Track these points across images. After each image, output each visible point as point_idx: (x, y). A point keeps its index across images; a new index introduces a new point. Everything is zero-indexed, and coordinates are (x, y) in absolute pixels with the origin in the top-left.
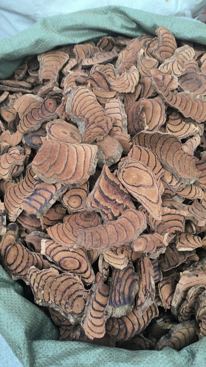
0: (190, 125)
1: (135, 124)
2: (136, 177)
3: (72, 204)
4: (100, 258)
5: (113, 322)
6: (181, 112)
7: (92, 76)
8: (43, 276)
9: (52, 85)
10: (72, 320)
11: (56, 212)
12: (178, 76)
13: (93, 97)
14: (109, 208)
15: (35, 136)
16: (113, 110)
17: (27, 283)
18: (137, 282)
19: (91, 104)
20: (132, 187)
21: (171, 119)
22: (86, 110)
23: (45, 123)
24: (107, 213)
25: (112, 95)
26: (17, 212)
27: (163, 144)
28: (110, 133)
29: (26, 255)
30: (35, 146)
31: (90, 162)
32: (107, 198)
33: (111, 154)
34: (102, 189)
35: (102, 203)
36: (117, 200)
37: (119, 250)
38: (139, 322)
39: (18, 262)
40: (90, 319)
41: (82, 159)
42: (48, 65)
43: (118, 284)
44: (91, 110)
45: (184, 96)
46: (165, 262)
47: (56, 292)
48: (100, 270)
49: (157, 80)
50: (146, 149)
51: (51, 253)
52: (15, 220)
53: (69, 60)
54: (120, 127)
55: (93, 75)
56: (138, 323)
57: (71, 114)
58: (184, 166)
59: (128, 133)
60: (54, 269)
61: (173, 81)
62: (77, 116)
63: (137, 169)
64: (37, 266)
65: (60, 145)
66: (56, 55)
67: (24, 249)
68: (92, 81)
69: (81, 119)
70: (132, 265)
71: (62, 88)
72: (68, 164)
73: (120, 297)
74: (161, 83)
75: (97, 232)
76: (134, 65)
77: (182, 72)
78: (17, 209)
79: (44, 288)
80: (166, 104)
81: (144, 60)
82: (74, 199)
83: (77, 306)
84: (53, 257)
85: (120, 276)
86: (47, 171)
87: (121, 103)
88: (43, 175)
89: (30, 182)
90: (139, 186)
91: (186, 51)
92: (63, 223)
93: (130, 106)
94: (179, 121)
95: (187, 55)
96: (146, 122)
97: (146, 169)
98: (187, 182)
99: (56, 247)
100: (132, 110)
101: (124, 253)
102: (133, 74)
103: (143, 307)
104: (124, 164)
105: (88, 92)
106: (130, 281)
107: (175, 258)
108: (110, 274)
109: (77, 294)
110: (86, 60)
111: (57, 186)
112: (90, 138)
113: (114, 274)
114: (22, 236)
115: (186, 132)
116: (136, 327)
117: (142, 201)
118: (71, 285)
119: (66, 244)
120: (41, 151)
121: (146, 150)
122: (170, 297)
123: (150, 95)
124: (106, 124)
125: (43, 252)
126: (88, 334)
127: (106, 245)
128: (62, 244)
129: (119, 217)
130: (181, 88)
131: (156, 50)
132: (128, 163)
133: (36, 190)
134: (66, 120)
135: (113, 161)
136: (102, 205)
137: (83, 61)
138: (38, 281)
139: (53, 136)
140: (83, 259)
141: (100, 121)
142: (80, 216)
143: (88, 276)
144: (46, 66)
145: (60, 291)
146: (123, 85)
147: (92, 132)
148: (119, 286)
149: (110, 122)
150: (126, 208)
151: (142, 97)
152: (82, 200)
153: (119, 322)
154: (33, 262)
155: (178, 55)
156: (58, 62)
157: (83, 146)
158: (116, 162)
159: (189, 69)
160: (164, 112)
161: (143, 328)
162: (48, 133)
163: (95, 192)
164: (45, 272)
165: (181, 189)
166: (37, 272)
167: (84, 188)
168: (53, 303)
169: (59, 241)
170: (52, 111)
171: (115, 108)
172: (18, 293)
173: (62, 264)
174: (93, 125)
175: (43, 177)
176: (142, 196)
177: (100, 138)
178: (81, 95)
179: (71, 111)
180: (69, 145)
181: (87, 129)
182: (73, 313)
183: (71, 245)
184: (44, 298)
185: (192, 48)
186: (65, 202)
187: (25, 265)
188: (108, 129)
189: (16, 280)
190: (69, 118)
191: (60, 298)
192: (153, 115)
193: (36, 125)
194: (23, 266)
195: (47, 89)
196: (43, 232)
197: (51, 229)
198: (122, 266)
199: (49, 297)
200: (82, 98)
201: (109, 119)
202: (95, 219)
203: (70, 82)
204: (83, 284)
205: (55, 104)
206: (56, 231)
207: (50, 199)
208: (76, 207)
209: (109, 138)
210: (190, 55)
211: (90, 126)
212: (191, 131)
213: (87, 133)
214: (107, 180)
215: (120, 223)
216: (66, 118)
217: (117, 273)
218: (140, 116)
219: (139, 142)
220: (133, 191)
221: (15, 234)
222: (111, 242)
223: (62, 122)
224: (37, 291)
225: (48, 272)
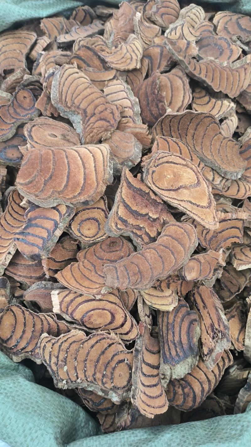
0: (222, 102)
1: (152, 108)
2: (172, 176)
3: (86, 233)
4: (138, 301)
5: (174, 386)
6: (210, 84)
7: (77, 53)
8: (63, 345)
9: (20, 74)
10: (115, 399)
11: (64, 248)
13: (86, 79)
14: (142, 226)
15: (9, 146)
16: (115, 96)
17: (38, 362)
18: (196, 323)
19: (86, 89)
20: (169, 192)
21: (196, 98)
22: (80, 97)
23: (21, 126)
24: (141, 234)
25: (110, 75)
27: (195, 130)
28: (120, 127)
29: (30, 320)
30: (13, 162)
31: (104, 166)
32: (137, 214)
33: (126, 154)
34: (126, 201)
35: (131, 221)
36: (151, 215)
37: (163, 285)
38: (207, 378)
39: (19, 333)
40: (143, 391)
41: (90, 165)
42: (8, 50)
43: (170, 332)
44: (87, 97)
45: (208, 64)
46: (223, 289)
47: (86, 364)
48: (142, 319)
49: (172, 43)
50: (174, 139)
51: (69, 309)
52: (3, 273)
53: (37, 40)
54: (130, 117)
55: (79, 51)
56: (207, 380)
57: (59, 105)
58: (227, 156)
59: (144, 123)
60: (77, 330)
61: (190, 46)
62: (69, 108)
63: (172, 165)
64: (49, 333)
65: (52, 151)
66: (16, 36)
67: (25, 312)
68: (78, 60)
69: (74, 111)
70: (184, 302)
72: (72, 174)
73: (178, 349)
74: (178, 48)
75: (132, 263)
76: (132, 34)
77: (195, 36)
78: (4, 255)
79: (67, 362)
80: (189, 75)
81: (143, 27)
82: (87, 225)
83: (119, 376)
84: (71, 314)
85: (171, 321)
86: (42, 190)
87: (125, 85)
88: (37, 196)
89: (16, 212)
90: (179, 189)
91: (193, 10)
92: (78, 261)
94: (207, 99)
95: (195, 17)
96: (166, 103)
97: (184, 163)
98: (235, 177)
99: (75, 298)
100: (144, 89)
101: (171, 288)
102: (134, 44)
103: (214, 355)
104: (153, 161)
105: (77, 73)
106: (185, 324)
107: (234, 282)
108: (155, 322)
109: (117, 359)
110: (62, 36)
111: (60, 208)
112: (93, 136)
113: (160, 320)
114: (16, 295)
115: (220, 111)
116: (206, 387)
117: (185, 208)
118: (106, 349)
119: (91, 291)
121: (174, 141)
122: (241, 334)
123: (162, 69)
124: (111, 115)
125: (56, 309)
126: (144, 412)
127: (149, 279)
128: (84, 291)
129: (159, 237)
130: (199, 57)
131: (155, 13)
132: (158, 158)
133: (30, 220)
134: (53, 117)
135: (130, 164)
136: (132, 224)
137: (58, 38)
138: (56, 354)
139: (36, 142)
140: (117, 307)
141: (102, 112)
142: (101, 248)
143: (128, 330)
144: (5, 52)
145: (91, 361)
146: (124, 60)
147: (94, 128)
148: (172, 334)
149: (117, 111)
150: (164, 223)
152: (99, 224)
153: (181, 384)
154: (42, 328)
155: (185, 18)
156: (22, 45)
157: (86, 148)
158: (136, 164)
159: (203, 33)
160: (187, 86)
161: (215, 385)
162: (29, 140)
163: (118, 208)
164: (65, 339)
165: (226, 189)
166: (53, 341)
167: (100, 207)
168: (83, 380)
169: (78, 289)
170: (28, 108)
171: (118, 92)
172: (29, 380)
173: (86, 322)
174: (94, 117)
175: (36, 199)
176: (185, 201)
177: (106, 135)
178: (70, 77)
179: (60, 101)
180: (65, 149)
181: (86, 124)
182: (116, 387)
183: (98, 289)
184: (69, 377)
185: (200, 7)
186: (75, 232)
187: (30, 336)
188: (115, 120)
189: (19, 361)
190: (57, 114)
191: (93, 371)
192: (173, 93)
193: (8, 131)
194: (27, 338)
195: (14, 80)
196: (50, 281)
197: (61, 273)
198: (171, 305)
199: (77, 374)
200: (71, 82)
201: (114, 108)
202: (124, 247)
203: (49, 63)
204: (123, 344)
205: (32, 97)
206: (71, 275)
207: (55, 230)
208: (92, 235)
209: (118, 134)
210: (199, 17)
211: (89, 120)
212: (226, 109)
213: (86, 130)
214: (132, 189)
215: (162, 244)
216: (52, 114)
217: (164, 318)
218: (159, 95)
219: (163, 132)
220: (171, 198)
221: (6, 293)
222: (155, 274)
223: (47, 120)
224: (57, 368)
225: (69, 338)
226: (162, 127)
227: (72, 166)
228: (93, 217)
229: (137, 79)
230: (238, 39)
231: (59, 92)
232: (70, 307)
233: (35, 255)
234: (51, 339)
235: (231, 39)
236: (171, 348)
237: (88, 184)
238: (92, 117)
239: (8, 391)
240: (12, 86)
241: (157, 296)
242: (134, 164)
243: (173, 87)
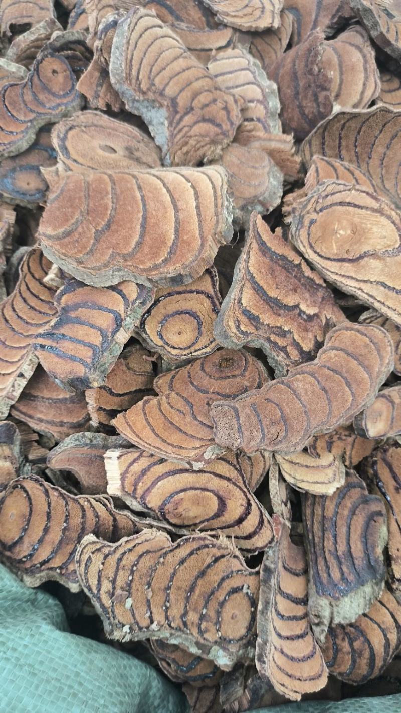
1: (304, 103)
2: (349, 232)
3: (174, 339)
4: (271, 475)
5: (336, 638)
8: (125, 558)
9: (44, 28)
10: (223, 660)
11: (129, 369)
13: (179, 42)
14: (286, 329)
16: (230, 79)
17: (74, 588)
18: (381, 519)
19: (176, 58)
20: (340, 263)
21: (382, 90)
22: (166, 73)
23: (46, 129)
24: (284, 345)
25: (221, 37)
26: (13, 386)
27: (388, 147)
28: (240, 137)
29: (59, 508)
31: (216, 206)
32: (277, 305)
34: (257, 279)
35: (267, 318)
36: (303, 307)
37: (321, 444)
38: (396, 621)
39: (36, 532)
40: (278, 647)
41: (187, 203)
43: (329, 535)
44: (179, 73)
47: (168, 595)
50: (346, 164)
51: (139, 487)
52: (6, 415)
54: (259, 120)
56: (394, 625)
57: (125, 87)
59: (285, 132)
60: (154, 529)
62: (144, 93)
63: (351, 209)
64: (97, 533)
65: (110, 176)
67: (51, 491)
68: (159, 7)
69: (154, 101)
70: (356, 478)
72: (152, 221)
73: (345, 569)
75: (269, 400)
78: (11, 379)
79: (133, 591)
82: (176, 324)
83: (232, 618)
84: (143, 497)
85: (329, 513)
86: (91, 250)
87: (249, 58)
88: (80, 262)
89: (35, 295)
90: (361, 257)
92: (157, 395)
97: (376, 205)
99: (150, 467)
101: (334, 451)
104: (313, 201)
105: (161, 27)
106: (359, 521)
108: (297, 515)
109: (228, 585)
111: (125, 289)
112: (187, 153)
113: (308, 512)
114: (31, 457)
116: (393, 638)
117: (372, 296)
118: (209, 566)
119: (184, 453)
121: (345, 168)
124: (224, 112)
125: (114, 488)
126: (282, 689)
127: (302, 433)
128: (170, 453)
129: (321, 351)
132: (324, 194)
133: (65, 310)
134: (109, 112)
135: (260, 208)
136: (268, 325)
138: (111, 575)
139: (75, 161)
140: (231, 486)
141: (207, 105)
142: (202, 369)
143: (251, 529)
145: (179, 588)
146: (248, 10)
147: (191, 137)
148: (332, 539)
149: (235, 107)
150: (328, 326)
152: (200, 324)
153: (346, 634)
154: (83, 523)
158: (271, 209)
162: (61, 156)
163: (241, 290)
164: (130, 546)
166: (106, 551)
167: (203, 289)
168: (162, 626)
169: (158, 448)
170: (61, 93)
171: (236, 71)
172: (60, 629)
173: (169, 512)
174: (190, 115)
175: (79, 267)
176: (371, 282)
177: (213, 152)
178: (147, 33)
179: (126, 79)
180: (136, 173)
181: (175, 129)
182: (225, 639)
183: (198, 451)
184: (135, 619)
186: (152, 337)
187: (59, 538)
188: (232, 124)
189: (36, 585)
190: (118, 106)
191: (183, 608)
192: (344, 77)
193: (21, 136)
194: (53, 543)
195: (33, 41)
196: (99, 432)
197: (125, 417)
198: (332, 484)
199: (151, 613)
200: (150, 42)
201: (230, 100)
202: (249, 369)
203: (104, 7)
204: (241, 557)
205: (68, 72)
206: (144, 422)
207: (116, 330)
208: (185, 345)
209: (237, 150)
211: (181, 119)
213: (176, 140)
214: (268, 255)
215: (328, 365)
216: (108, 105)
217: (316, 508)
218: (321, 77)
219: (323, 149)
220: (344, 276)
221: (12, 454)
222: (314, 423)
223: (98, 117)
224: (113, 603)
225: (139, 544)
226: (324, 138)
227: (151, 205)
228: (189, 308)
229: (271, 50)
231: (127, 59)
232: (140, 484)
233: (77, 379)
234: (103, 547)
236: (330, 564)
237: (183, 241)
238: (186, 114)
239: (20, 653)
240: (28, 52)
241: (307, 467)
242: (268, 210)
243: (344, 65)
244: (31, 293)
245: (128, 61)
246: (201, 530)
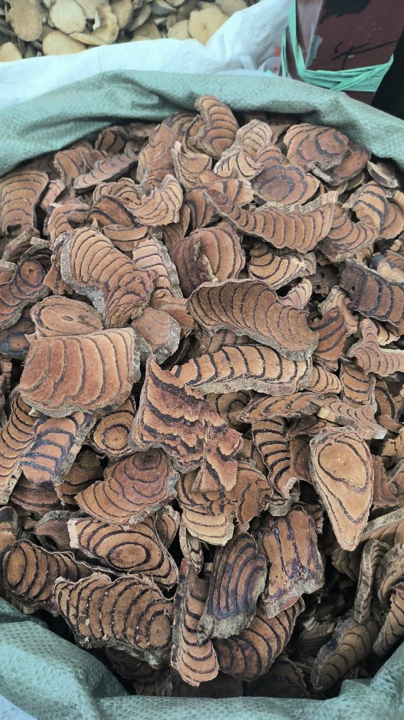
0: (289, 261)
1: (192, 279)
3: (112, 444)
4: (180, 534)
6: (268, 240)
7: (98, 206)
8: (83, 592)
9: (26, 235)
10: (153, 662)
11: (81, 467)
12: (251, 178)
13: (106, 242)
14: (176, 435)
15: (14, 334)
16: (148, 260)
17: (54, 613)
18: (262, 572)
19: (105, 256)
21: (254, 256)
22: (99, 268)
23: (29, 307)
24: (175, 445)
25: (140, 233)
26: (9, 484)
28: (153, 303)
29: (43, 561)
31: (127, 359)
32: (168, 419)
33: (161, 339)
34: (153, 404)
35: (162, 429)
36: (187, 417)
38: (275, 633)
39: (30, 577)
40: (186, 651)
41: (110, 359)
42: (12, 198)
43: (226, 576)
44: (108, 266)
45: (267, 212)
47: (113, 617)
48: (186, 556)
49: (214, 193)
51: (91, 543)
52: (7, 501)
53: (49, 184)
54: (167, 288)
55: (99, 204)
56: (274, 636)
57: (73, 281)
59: (185, 296)
60: (100, 573)
61: (242, 190)
62: (86, 283)
64: (66, 576)
65: (64, 342)
66: (23, 177)
67: (36, 549)
68: (99, 215)
69: (93, 286)
71: (46, 238)
72: (88, 373)
74: (223, 198)
76: (170, 173)
77: (255, 169)
78: (8, 479)
79: (90, 614)
80: (239, 233)
81: (185, 161)
82: (113, 434)
83: (157, 632)
84: (94, 549)
86: (52, 396)
87: (160, 246)
88: (46, 405)
89: (22, 422)
91: (255, 129)
93: (177, 246)
94: (269, 257)
95: (258, 137)
96: (211, 272)
99: (98, 529)
100: (182, 253)
102: (171, 189)
105: (94, 236)
106: (248, 570)
109: (153, 610)
110: (81, 177)
111: (76, 417)
112: (119, 316)
114: (26, 527)
115: (285, 273)
116: (274, 645)
118: (138, 597)
119: (116, 520)
120: (31, 362)
123: (208, 220)
124: (141, 285)
125: (74, 544)
126: (187, 679)
128: (109, 520)
130: (259, 199)
131: (202, 139)
133: (39, 436)
134: (66, 294)
135: (166, 352)
136: (163, 434)
137: (76, 181)
138: (75, 604)
139: (47, 328)
140: (152, 542)
141: (129, 283)
142: (133, 463)
143: (166, 572)
144: (9, 201)
145: (120, 612)
146: (157, 212)
147: (120, 305)
148: (227, 579)
149: (149, 280)
151: (195, 229)
153: (240, 646)
154: (58, 570)
155: (243, 140)
156: (30, 191)
157: (106, 335)
158: (173, 353)
159: (267, 162)
160: (239, 247)
161: (286, 641)
162: (37, 326)
163: (143, 413)
164: (85, 584)
166: (70, 587)
167: (127, 409)
168: (110, 637)
169: (101, 517)
170: (36, 284)
171: (150, 255)
173: (113, 559)
174: (119, 291)
175: (45, 408)
177: (136, 312)
178: (84, 244)
179: (73, 277)
180: (80, 338)
181: (109, 301)
182: (153, 647)
183: (125, 519)
184: (92, 633)
185: (265, 124)
186: (98, 445)
187: (45, 580)
188: (147, 292)
189: (32, 612)
190: (71, 291)
191: (123, 625)
192: (221, 255)
193: (11, 316)
194: (41, 584)
195: (19, 245)
196: (66, 509)
198: (224, 538)
199: (103, 629)
200: (86, 249)
201: (145, 276)
203: (59, 225)
204: (159, 590)
205: (40, 269)
206: (94, 498)
207: (72, 445)
208: (120, 447)
209: (151, 312)
210: (264, 136)
211: (112, 295)
212: (294, 270)
213: (110, 309)
214: (160, 386)
216: (65, 292)
217: (223, 556)
218: (199, 263)
221: (12, 527)
223: (59, 299)
224: (77, 622)
225: (91, 583)
227: (88, 361)
228: (121, 423)
229: (177, 235)
230: (317, 165)
232: (92, 540)
234: (68, 585)
235: (305, 167)
236: (221, 596)
237: (109, 384)
238: (116, 291)
240: (17, 251)
241: (205, 526)
242: (171, 353)
243: (221, 246)
244: (20, 421)
245: (72, 267)
246: (131, 573)
